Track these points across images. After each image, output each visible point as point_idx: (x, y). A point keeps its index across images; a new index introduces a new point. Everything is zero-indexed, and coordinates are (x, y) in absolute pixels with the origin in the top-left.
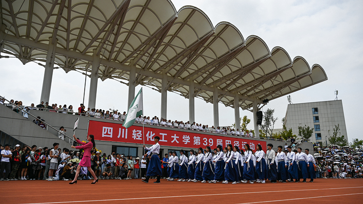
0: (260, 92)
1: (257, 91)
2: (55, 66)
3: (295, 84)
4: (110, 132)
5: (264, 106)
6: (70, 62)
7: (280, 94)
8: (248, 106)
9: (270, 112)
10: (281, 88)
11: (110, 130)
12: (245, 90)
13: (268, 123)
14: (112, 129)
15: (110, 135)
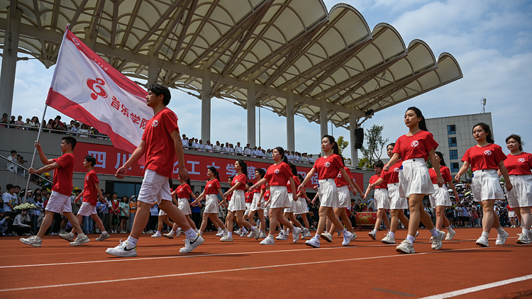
0: (359, 98)
1: (355, 96)
2: (20, 55)
3: (414, 85)
4: (102, 159)
5: (365, 119)
6: (50, 50)
7: (391, 101)
8: (343, 121)
9: (376, 130)
10: (392, 91)
11: (102, 156)
12: (337, 96)
13: (373, 146)
14: (104, 154)
15: (101, 164)
